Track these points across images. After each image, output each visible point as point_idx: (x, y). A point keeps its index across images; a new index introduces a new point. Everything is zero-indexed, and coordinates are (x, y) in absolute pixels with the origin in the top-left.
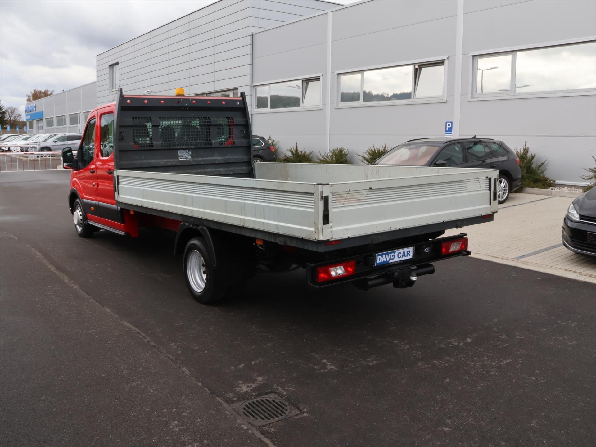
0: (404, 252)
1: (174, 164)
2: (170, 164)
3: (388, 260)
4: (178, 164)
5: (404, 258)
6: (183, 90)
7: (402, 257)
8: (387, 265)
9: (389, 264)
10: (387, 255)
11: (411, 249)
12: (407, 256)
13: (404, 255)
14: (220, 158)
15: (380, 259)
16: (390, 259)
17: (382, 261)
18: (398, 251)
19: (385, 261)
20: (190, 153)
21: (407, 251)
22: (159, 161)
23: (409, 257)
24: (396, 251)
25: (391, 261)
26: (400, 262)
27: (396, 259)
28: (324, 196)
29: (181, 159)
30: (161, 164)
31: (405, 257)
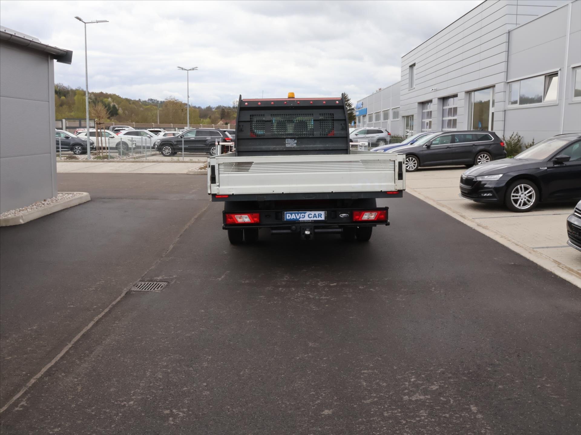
0: (315, 214)
1: (281, 149)
2: (278, 149)
3: (298, 218)
4: (284, 150)
5: (315, 219)
6: (293, 94)
7: (313, 218)
8: (296, 221)
9: (299, 221)
10: (296, 215)
11: (323, 213)
12: (319, 217)
13: (315, 216)
14: (321, 146)
15: (290, 216)
16: (300, 218)
17: (292, 218)
18: (308, 213)
19: (295, 218)
20: (296, 141)
21: (319, 214)
22: (269, 147)
23: (320, 219)
24: (306, 212)
25: (301, 219)
26: (311, 221)
27: (306, 218)
28: (211, 166)
29: (287, 146)
30: (271, 149)
31: (317, 217)
